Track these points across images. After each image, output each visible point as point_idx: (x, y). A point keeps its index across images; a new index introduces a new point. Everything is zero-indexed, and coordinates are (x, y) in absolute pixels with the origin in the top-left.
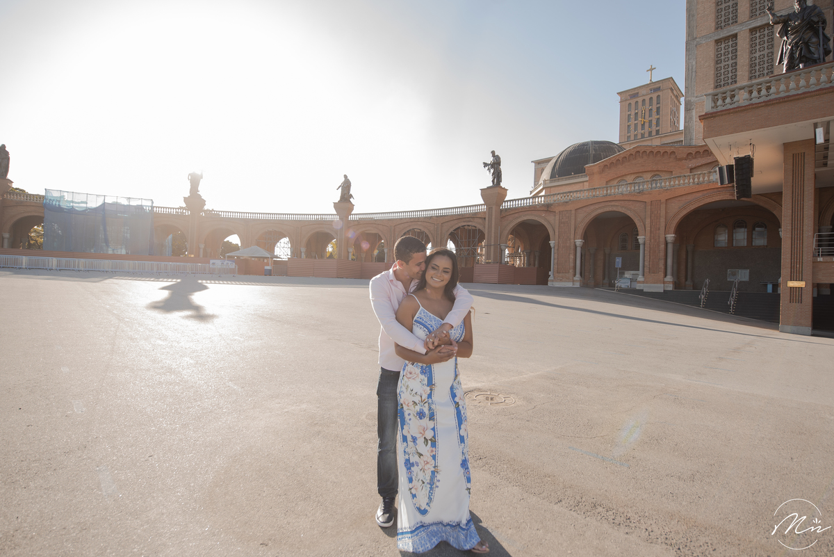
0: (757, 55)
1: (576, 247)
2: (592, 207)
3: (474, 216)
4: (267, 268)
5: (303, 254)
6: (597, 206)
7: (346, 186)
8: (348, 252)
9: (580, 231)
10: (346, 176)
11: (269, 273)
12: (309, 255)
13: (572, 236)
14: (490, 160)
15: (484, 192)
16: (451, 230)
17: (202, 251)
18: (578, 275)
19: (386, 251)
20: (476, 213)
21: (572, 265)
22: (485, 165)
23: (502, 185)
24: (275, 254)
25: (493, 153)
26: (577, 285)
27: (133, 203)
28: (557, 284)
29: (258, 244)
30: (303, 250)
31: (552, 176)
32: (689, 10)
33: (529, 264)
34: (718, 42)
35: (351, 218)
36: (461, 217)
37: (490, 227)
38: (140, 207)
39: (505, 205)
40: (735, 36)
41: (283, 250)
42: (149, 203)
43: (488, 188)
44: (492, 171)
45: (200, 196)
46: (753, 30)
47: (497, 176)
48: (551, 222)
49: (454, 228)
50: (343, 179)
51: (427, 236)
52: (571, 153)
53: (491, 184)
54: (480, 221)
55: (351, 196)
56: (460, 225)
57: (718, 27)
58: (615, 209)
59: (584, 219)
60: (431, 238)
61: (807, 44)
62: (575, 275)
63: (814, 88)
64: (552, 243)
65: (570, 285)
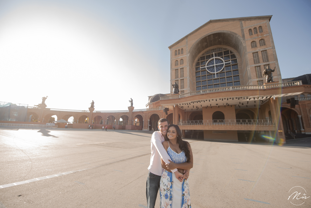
0: (182, 84)
1: (148, 121)
2: (151, 113)
3: (127, 113)
4: (66, 126)
5: (78, 122)
6: (152, 112)
7: (93, 103)
8: (92, 121)
9: (149, 118)
10: (93, 101)
11: (67, 127)
12: (79, 122)
13: (147, 119)
14: (130, 100)
15: (129, 108)
16: (121, 116)
17: (43, 120)
18: (149, 128)
19: (103, 121)
20: (127, 112)
21: (147, 125)
22: (129, 101)
23: (133, 106)
24: (68, 121)
25: (131, 98)
26: (148, 130)
27: (21, 105)
28: (144, 130)
29: (63, 119)
30: (78, 120)
31: (151, 102)
32: (171, 74)
33: (140, 125)
34: (176, 81)
35: (93, 112)
36: (123, 113)
37: (130, 116)
38: (24, 107)
39: (134, 111)
40: (178, 80)
41: (71, 120)
42: (27, 106)
43: (130, 107)
44: (131, 103)
45: (45, 104)
46: (181, 80)
47: (132, 104)
48: (143, 115)
49: (122, 116)
50: (92, 102)
51: (114, 118)
52: (155, 96)
53: (130, 106)
54: (128, 114)
55: (94, 106)
56: (123, 115)
57: (176, 78)
58: (156, 113)
59: (150, 115)
60: (116, 118)
61: (176, 90)
62: (148, 128)
63: (173, 99)
64: (143, 120)
65: (147, 130)
